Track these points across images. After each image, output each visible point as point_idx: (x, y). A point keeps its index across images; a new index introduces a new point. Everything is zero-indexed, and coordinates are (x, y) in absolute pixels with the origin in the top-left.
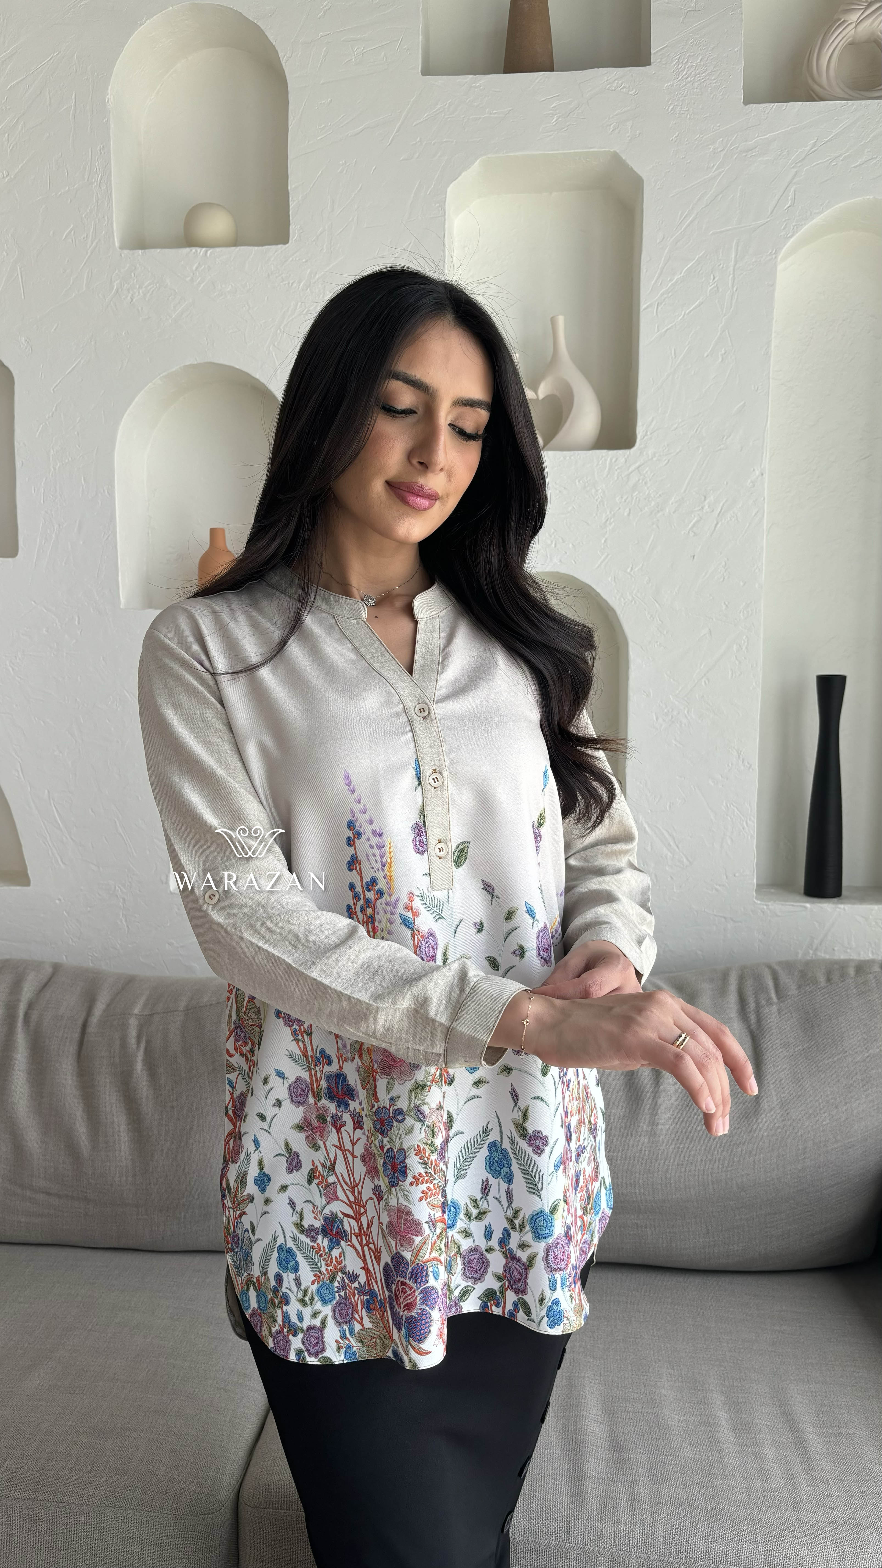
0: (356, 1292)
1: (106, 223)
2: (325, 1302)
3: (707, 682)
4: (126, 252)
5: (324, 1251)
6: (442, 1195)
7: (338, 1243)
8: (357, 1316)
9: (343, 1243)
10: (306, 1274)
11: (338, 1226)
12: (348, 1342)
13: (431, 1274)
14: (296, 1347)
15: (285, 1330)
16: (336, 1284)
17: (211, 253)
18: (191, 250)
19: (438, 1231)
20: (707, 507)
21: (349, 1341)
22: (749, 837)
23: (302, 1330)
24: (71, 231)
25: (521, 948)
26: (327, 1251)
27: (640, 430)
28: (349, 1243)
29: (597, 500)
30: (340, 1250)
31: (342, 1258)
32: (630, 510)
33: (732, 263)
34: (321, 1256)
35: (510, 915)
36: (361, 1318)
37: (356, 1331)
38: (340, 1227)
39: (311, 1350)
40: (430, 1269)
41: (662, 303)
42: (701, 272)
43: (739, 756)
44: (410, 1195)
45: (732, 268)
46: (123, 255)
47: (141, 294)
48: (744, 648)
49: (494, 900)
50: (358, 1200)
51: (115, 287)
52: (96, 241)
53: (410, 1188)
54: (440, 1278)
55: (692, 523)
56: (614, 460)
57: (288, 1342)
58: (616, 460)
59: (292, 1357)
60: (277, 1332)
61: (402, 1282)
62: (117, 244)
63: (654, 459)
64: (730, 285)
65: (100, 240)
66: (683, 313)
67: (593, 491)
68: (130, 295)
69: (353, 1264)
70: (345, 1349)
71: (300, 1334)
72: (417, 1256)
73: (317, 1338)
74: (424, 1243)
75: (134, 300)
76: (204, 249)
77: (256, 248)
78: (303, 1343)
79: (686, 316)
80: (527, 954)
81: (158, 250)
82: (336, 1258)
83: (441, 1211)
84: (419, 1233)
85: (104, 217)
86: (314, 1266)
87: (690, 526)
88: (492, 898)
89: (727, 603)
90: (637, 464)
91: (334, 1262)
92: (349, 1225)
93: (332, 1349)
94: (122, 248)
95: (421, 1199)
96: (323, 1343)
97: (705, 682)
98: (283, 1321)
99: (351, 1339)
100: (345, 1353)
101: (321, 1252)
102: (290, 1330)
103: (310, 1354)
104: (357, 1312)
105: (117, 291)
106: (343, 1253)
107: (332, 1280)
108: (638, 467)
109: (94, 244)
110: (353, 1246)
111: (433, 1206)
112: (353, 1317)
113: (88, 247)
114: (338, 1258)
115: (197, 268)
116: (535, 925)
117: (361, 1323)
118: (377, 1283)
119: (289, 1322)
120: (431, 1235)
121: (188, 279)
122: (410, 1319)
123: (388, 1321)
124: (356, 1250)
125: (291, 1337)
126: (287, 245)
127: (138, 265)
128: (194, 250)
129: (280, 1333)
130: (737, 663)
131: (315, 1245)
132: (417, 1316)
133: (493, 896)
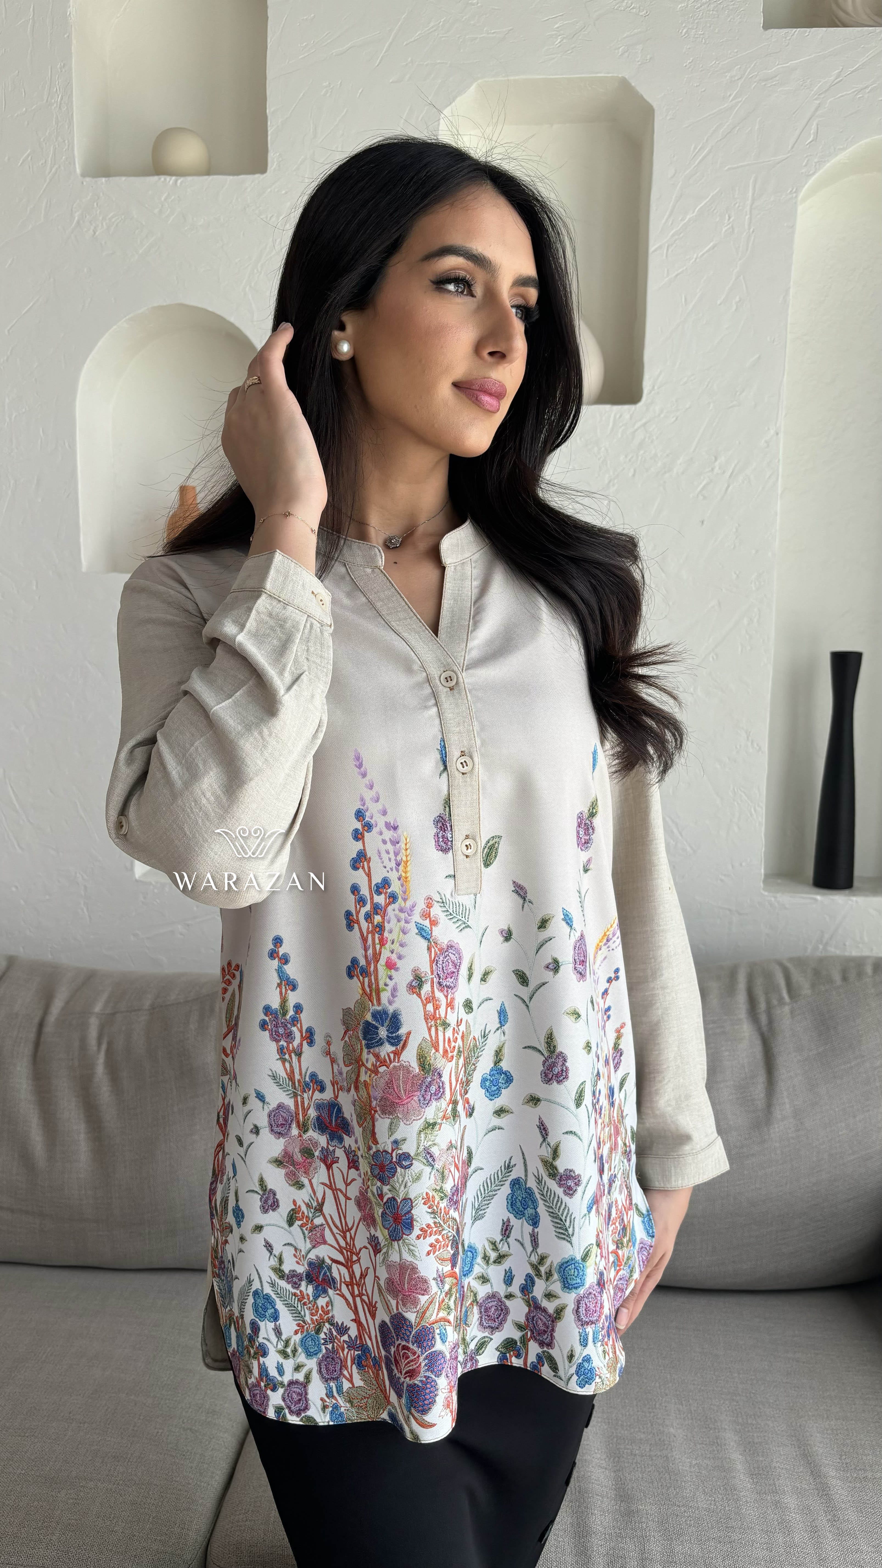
0: (346, 1346)
1: (66, 147)
2: (309, 1355)
3: (715, 657)
4: (88, 179)
5: (309, 1299)
6: (452, 1246)
7: (325, 1291)
8: (345, 1373)
9: (331, 1292)
10: (288, 1323)
11: (325, 1273)
12: (335, 1402)
13: (437, 1337)
14: (275, 1403)
15: (262, 1384)
16: (322, 1336)
17: (181, 183)
18: (160, 179)
19: (447, 1287)
20: (717, 468)
21: (336, 1400)
22: (757, 824)
23: (282, 1384)
24: (28, 155)
25: (556, 961)
26: (311, 1298)
27: (647, 385)
28: (338, 1292)
29: (599, 459)
30: (327, 1299)
31: (330, 1308)
32: (635, 471)
33: (749, 202)
34: (305, 1304)
35: (543, 924)
36: (351, 1376)
37: (345, 1390)
38: (328, 1273)
39: (293, 1408)
40: (438, 1331)
41: (672, 245)
42: (716, 211)
43: (748, 738)
44: (416, 1250)
45: (748, 208)
46: (85, 183)
47: (105, 226)
48: (755, 620)
49: (526, 905)
50: (350, 1246)
51: (76, 218)
52: (56, 166)
53: (417, 1241)
54: (448, 1340)
55: (701, 486)
56: (618, 416)
57: (266, 1398)
58: (620, 416)
59: (271, 1414)
60: (254, 1386)
61: (403, 1346)
62: (78, 171)
63: (662, 416)
64: (746, 226)
65: (60, 167)
66: (695, 256)
67: (596, 449)
68: (92, 228)
69: (342, 1314)
70: (331, 1409)
71: (280, 1389)
72: (422, 1318)
73: (299, 1394)
74: (431, 1302)
75: (97, 233)
76: (174, 178)
77: (231, 177)
78: (284, 1400)
79: (698, 260)
80: (561, 968)
81: (124, 178)
82: (322, 1307)
83: (450, 1265)
84: (425, 1291)
85: (64, 141)
86: (297, 1315)
87: (699, 489)
88: (524, 903)
89: (737, 573)
90: (644, 421)
91: (320, 1312)
92: (338, 1272)
93: (317, 1408)
94: (84, 175)
95: (428, 1254)
96: (307, 1400)
97: (713, 658)
98: (260, 1374)
99: (338, 1398)
100: (332, 1413)
101: (305, 1300)
102: (268, 1384)
103: (291, 1412)
104: (347, 1369)
105: (78, 222)
106: (330, 1303)
107: (318, 1331)
108: (644, 424)
109: (54, 170)
110: (343, 1296)
111: (442, 1260)
112: (341, 1373)
113: (47, 172)
114: (325, 1307)
115: (165, 200)
116: (572, 934)
117: (351, 1381)
118: (370, 1339)
119: (267, 1375)
120: (439, 1292)
121: (156, 211)
122: (412, 1388)
123: (384, 1381)
124: (346, 1299)
125: (269, 1392)
126: (265, 175)
127: (101, 195)
128: (163, 178)
129: (256, 1386)
130: (748, 637)
131: (298, 1292)
132: (420, 1385)
133: (525, 900)
